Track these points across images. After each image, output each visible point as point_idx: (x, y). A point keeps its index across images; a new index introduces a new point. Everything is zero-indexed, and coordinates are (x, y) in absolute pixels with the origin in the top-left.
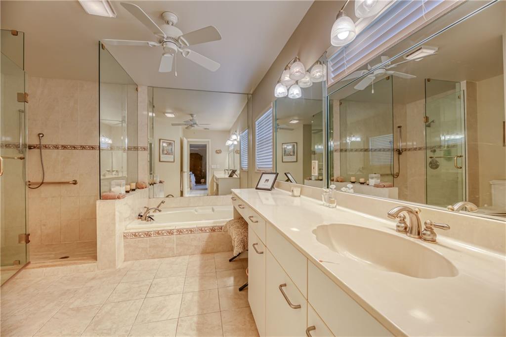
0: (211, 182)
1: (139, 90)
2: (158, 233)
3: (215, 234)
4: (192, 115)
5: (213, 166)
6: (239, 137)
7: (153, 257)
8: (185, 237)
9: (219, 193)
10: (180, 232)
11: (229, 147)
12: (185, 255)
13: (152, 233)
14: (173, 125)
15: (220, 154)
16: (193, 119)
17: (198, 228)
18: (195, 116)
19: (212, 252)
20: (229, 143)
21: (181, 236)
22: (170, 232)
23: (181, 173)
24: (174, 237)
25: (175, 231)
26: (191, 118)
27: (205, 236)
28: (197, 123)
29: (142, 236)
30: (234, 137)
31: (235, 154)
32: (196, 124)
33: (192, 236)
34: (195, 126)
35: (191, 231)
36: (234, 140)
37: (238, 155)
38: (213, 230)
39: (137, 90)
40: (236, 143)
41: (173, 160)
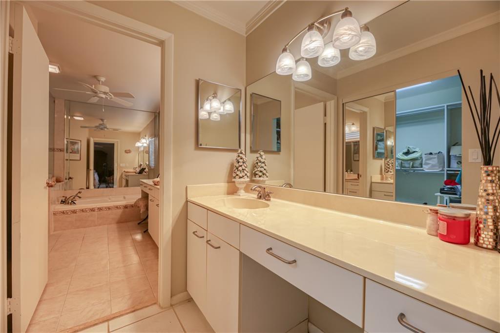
0: (119, 179)
1: (56, 102)
2: (83, 211)
3: (126, 210)
4: (102, 120)
5: (121, 165)
6: (148, 141)
7: (78, 227)
8: (105, 212)
9: (129, 185)
10: (100, 209)
11: (139, 147)
12: (105, 225)
13: (78, 211)
14: (81, 127)
15: (129, 154)
16: (103, 124)
17: (115, 206)
18: (105, 121)
19: (126, 221)
20: (138, 144)
21: (101, 212)
22: (93, 210)
23: (87, 171)
24: (96, 213)
25: (96, 209)
26: (102, 123)
27: (120, 211)
28: (108, 127)
29: (69, 213)
30: (143, 141)
31: (145, 154)
32: (106, 128)
33: (110, 212)
34: (106, 129)
35: (109, 208)
36: (144, 142)
37: (148, 155)
38: (126, 207)
39: (54, 102)
40: (145, 145)
41: (79, 159)
